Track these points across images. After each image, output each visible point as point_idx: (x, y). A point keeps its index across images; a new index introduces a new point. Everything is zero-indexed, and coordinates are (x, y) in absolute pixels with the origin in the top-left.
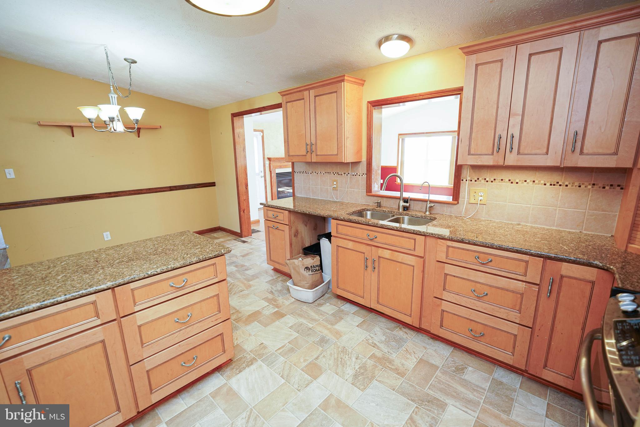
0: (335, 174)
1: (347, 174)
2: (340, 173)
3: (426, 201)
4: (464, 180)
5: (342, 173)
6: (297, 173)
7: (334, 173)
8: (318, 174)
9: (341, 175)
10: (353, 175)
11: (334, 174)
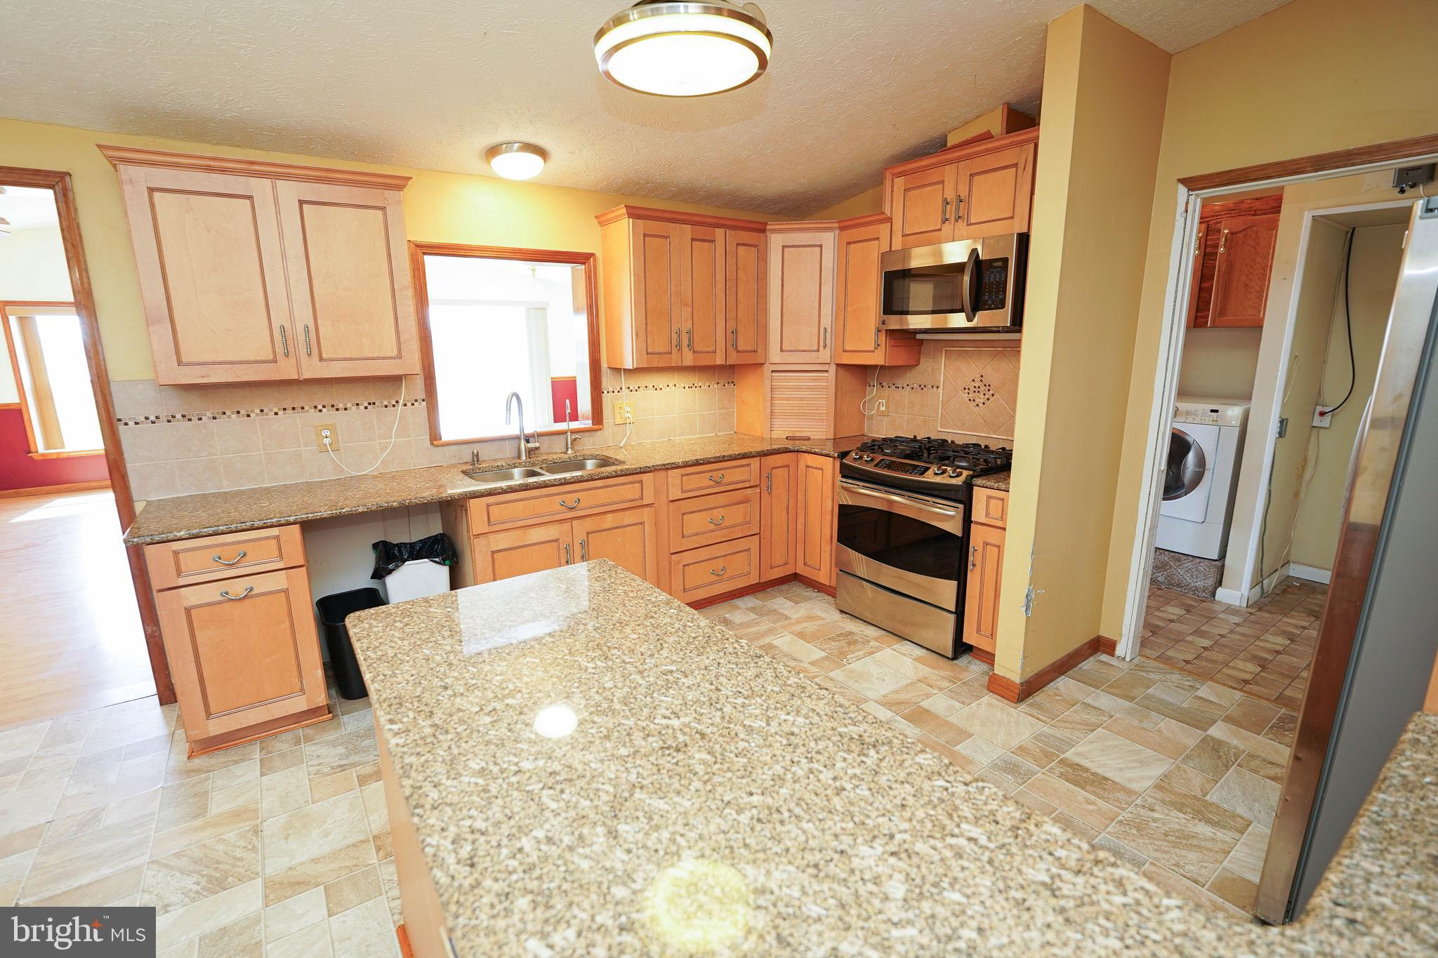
0: (324, 410)
1: (366, 404)
2: (341, 406)
3: (563, 433)
4: (605, 392)
5: (349, 405)
6: (131, 424)
7: (320, 407)
8: (248, 416)
9: (346, 409)
10: (386, 406)
11: (320, 411)
